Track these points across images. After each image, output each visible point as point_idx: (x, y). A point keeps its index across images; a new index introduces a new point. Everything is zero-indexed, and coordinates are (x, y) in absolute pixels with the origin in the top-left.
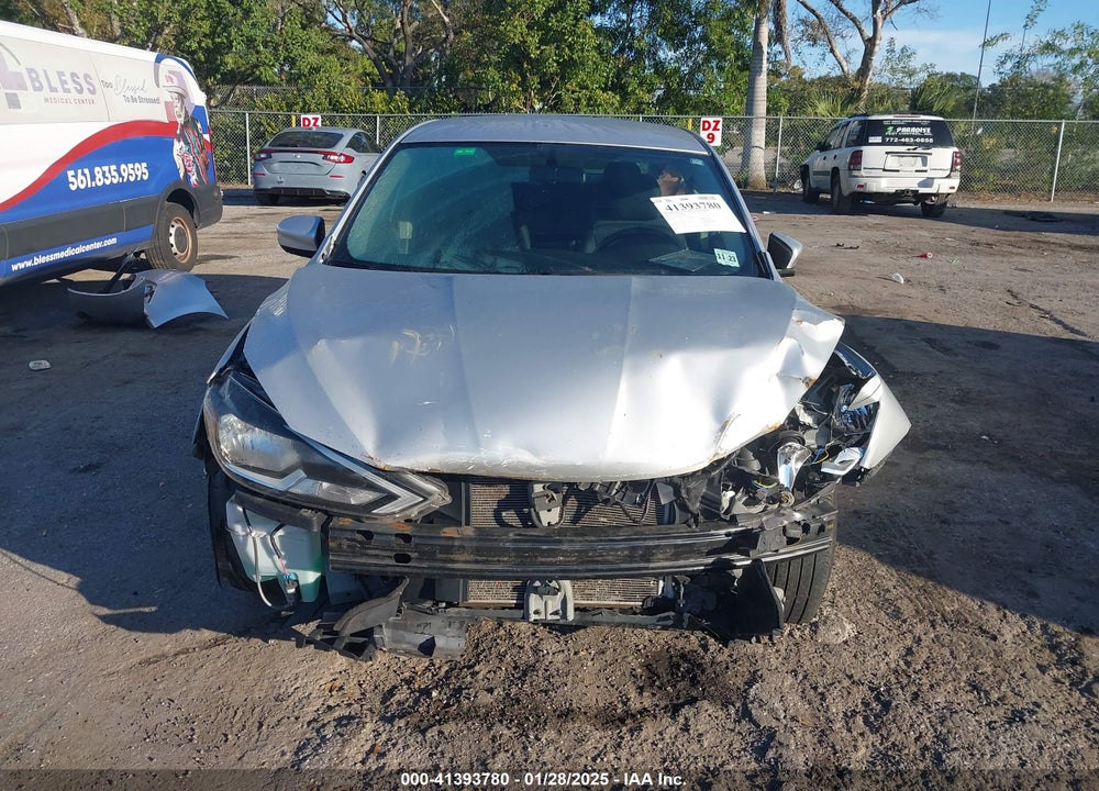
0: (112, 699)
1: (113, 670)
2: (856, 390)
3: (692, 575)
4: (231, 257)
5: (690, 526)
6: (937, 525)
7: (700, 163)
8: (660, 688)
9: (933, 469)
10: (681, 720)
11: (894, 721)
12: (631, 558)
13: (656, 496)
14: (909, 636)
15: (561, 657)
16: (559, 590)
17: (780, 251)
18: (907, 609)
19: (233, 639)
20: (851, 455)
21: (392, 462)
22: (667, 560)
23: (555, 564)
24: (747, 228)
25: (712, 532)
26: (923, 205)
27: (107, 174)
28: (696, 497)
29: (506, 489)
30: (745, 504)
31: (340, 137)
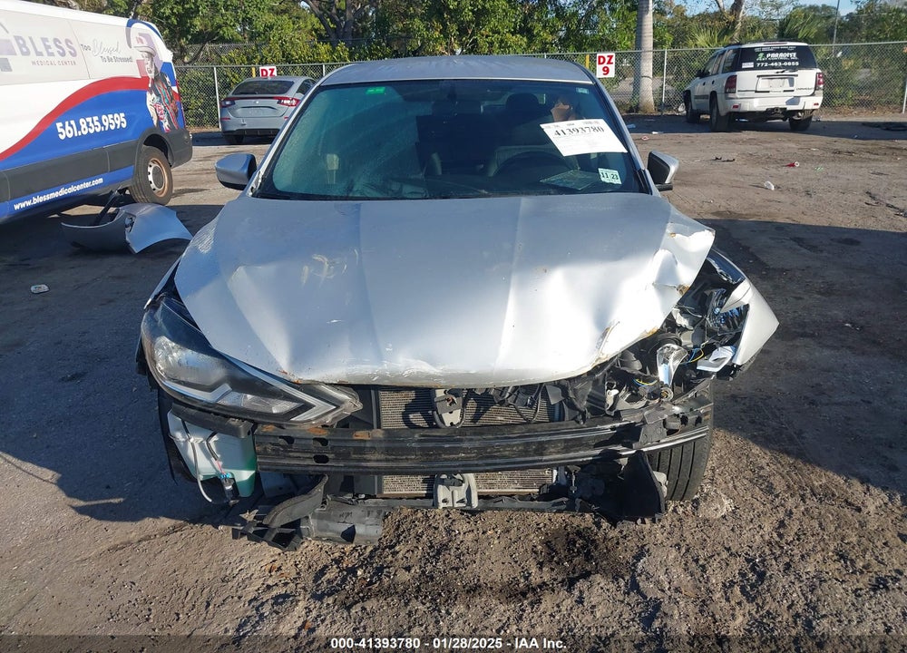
0: (83, 583)
1: (86, 556)
2: (728, 294)
3: (583, 465)
4: (202, 190)
5: (578, 422)
6: (806, 406)
7: (585, 91)
8: (558, 563)
9: (802, 355)
10: (576, 593)
11: (768, 590)
12: (526, 453)
13: (545, 396)
14: (781, 509)
15: (470, 536)
16: (463, 482)
17: (658, 168)
18: (779, 485)
19: (189, 526)
20: (725, 353)
21: (305, 376)
22: (558, 453)
23: (457, 460)
24: (628, 149)
25: (599, 427)
26: (792, 121)
27: (91, 125)
28: (583, 396)
29: (412, 395)
30: (629, 400)
31: (291, 84)
